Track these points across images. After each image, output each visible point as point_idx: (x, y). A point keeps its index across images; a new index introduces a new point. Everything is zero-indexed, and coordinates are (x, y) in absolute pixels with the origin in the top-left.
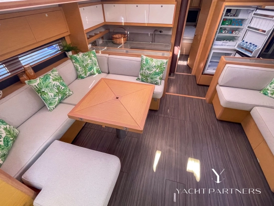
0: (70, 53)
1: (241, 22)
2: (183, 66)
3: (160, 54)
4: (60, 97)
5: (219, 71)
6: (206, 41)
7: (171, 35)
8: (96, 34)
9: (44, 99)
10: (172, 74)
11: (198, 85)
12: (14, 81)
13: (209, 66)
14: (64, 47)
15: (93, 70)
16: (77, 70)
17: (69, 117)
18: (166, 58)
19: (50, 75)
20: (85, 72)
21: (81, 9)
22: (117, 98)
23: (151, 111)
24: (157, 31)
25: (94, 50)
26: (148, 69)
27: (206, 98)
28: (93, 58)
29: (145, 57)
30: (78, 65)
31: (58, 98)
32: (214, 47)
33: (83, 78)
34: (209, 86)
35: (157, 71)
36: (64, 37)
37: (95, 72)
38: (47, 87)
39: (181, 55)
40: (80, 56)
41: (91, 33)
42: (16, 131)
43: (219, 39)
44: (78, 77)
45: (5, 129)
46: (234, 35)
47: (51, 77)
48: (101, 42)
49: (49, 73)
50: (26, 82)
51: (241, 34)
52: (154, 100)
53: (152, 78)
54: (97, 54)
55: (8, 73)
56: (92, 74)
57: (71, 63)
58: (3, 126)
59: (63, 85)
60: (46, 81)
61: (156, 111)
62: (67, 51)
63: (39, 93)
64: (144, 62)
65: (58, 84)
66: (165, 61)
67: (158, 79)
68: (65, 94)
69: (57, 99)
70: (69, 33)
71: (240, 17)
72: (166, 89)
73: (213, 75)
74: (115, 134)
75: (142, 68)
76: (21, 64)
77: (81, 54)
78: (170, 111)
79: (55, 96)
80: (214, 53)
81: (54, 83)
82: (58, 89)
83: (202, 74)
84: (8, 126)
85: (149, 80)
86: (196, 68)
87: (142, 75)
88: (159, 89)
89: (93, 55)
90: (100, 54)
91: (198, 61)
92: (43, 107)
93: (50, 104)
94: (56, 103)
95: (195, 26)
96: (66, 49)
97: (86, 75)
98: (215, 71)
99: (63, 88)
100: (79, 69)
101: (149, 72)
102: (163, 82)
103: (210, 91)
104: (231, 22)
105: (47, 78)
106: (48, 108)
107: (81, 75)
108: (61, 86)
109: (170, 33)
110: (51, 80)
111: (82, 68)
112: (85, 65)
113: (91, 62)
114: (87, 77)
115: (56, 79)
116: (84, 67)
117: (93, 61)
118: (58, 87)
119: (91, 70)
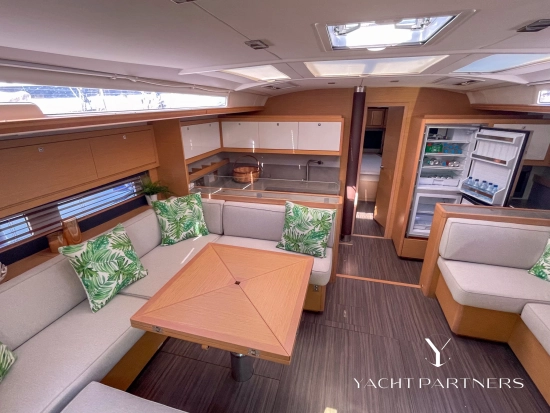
0: (154, 198)
1: (459, 148)
2: (366, 221)
3: (320, 199)
4: (120, 282)
5: (437, 232)
6: (403, 178)
7: (339, 170)
8: (204, 167)
9: (86, 285)
10: (346, 237)
11: (401, 258)
12: (37, 248)
13: (416, 222)
14: (144, 187)
15: (192, 229)
16: (162, 227)
17: (134, 323)
18: (332, 207)
19: (110, 236)
20: (178, 233)
21: (183, 129)
22: (237, 283)
23: (306, 312)
24: (314, 162)
25: (199, 193)
26: (299, 226)
27: (422, 286)
28: (196, 207)
29: (292, 205)
30: (165, 219)
31: (115, 283)
32: (419, 188)
33: (171, 243)
34: (422, 261)
35: (317, 230)
36: (147, 171)
37: (197, 231)
38: (98, 261)
39: (359, 202)
40: (171, 202)
41: (196, 165)
42: (11, 356)
43: (425, 175)
44: (163, 241)
46: (451, 167)
47: (110, 240)
48: (212, 179)
49: (110, 232)
50: (61, 249)
51: (464, 167)
52: (312, 288)
53: (307, 244)
54: (203, 200)
55: (30, 232)
56: (190, 236)
57: (154, 215)
59: (131, 256)
61: (318, 313)
62: (149, 194)
63: (79, 272)
64: (292, 214)
65: (122, 254)
66: (331, 212)
67: (318, 244)
68: (131, 275)
69: (114, 285)
70: (157, 165)
71: (456, 139)
72: (337, 266)
73: (427, 239)
74: (228, 370)
75: (287, 225)
76: (59, 216)
77: (173, 200)
78: (348, 313)
79: (110, 278)
80: (421, 198)
81: (114, 251)
82: (119, 265)
83: (406, 236)
85: (302, 247)
86: (392, 226)
87: (287, 237)
88: (323, 265)
89: (196, 202)
90: (209, 199)
91: (394, 212)
92: (81, 302)
93: (98, 295)
94: (111, 293)
95: (380, 154)
96: (147, 190)
97: (178, 237)
98: (429, 231)
99: (130, 262)
100: (167, 226)
101: (301, 233)
102: (330, 251)
103: (427, 270)
104: (442, 148)
105: (102, 243)
106: (92, 305)
107: (168, 237)
108: (126, 259)
109: (337, 165)
110: (109, 247)
111: (172, 224)
112: (179, 219)
113: (191, 213)
114: (180, 241)
115: (120, 245)
116: (177, 222)
117: (194, 212)
118: (120, 260)
119: (189, 228)
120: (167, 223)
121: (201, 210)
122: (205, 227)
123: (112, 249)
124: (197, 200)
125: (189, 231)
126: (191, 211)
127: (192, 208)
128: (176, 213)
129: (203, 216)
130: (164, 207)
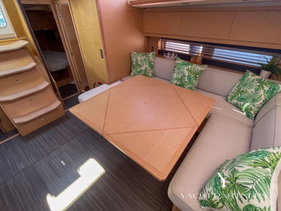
15: (242, 103)
28: (262, 92)
31: (176, 82)
33: (227, 100)
38: (178, 69)
40: (253, 78)
45: (146, 68)
56: (239, 108)
58: (147, 66)
59: (189, 79)
60: (183, 65)
62: (264, 69)
65: (187, 75)
68: (183, 86)
76: (212, 53)
79: (176, 79)
81: (185, 71)
84: (149, 68)
97: (231, 100)
99: (187, 80)
107: (229, 95)
108: (186, 78)
110: (186, 68)
111: (236, 90)
112: (242, 90)
113: (253, 92)
114: (231, 103)
115: (190, 71)
116: (239, 91)
117: (255, 94)
118: (184, 76)
119: (241, 101)
120: (235, 88)
121: (263, 98)
122: (252, 112)
123: (186, 69)
124: (270, 88)
125: (239, 103)
126: (254, 92)
127: (258, 90)
128: (245, 86)
129: (258, 103)
130: (245, 76)
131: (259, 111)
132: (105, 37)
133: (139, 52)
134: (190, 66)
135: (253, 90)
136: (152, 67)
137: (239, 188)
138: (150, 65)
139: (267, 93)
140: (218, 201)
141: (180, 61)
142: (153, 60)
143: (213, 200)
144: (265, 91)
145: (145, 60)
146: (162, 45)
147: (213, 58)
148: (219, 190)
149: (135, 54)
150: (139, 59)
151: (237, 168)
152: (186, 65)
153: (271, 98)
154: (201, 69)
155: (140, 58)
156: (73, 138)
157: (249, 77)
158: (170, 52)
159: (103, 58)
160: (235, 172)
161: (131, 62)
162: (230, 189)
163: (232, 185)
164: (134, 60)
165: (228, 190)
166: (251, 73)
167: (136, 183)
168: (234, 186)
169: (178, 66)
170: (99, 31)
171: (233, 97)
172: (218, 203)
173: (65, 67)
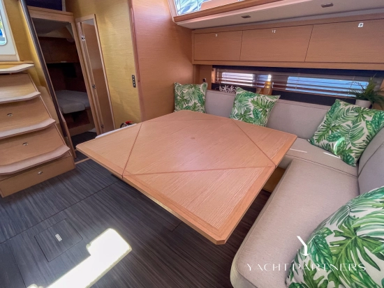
15: (335, 143)
28: (363, 124)
33: (311, 142)
37: (335, 149)
40: (346, 107)
45: (195, 103)
56: (330, 150)
58: (196, 101)
59: (256, 114)
60: (246, 96)
65: (252, 108)
79: (237, 115)
81: (250, 103)
82: (245, 112)
84: (199, 104)
89: (370, 119)
97: (318, 141)
99: (252, 116)
107: (314, 135)
108: (252, 112)
110: (250, 100)
111: (324, 126)
112: (333, 125)
113: (349, 126)
114: (318, 146)
115: (257, 103)
116: (329, 127)
117: (354, 127)
118: (248, 110)
119: (333, 141)
120: (323, 123)
121: (366, 132)
122: (352, 155)
123: (250, 102)
124: (374, 117)
125: (331, 143)
126: (351, 125)
127: (357, 122)
128: (336, 119)
129: (360, 140)
130: (335, 107)
131: (362, 153)
132: (140, 58)
133: (185, 83)
134: (256, 97)
135: (350, 123)
136: (203, 103)
137: (365, 243)
138: (200, 100)
139: (371, 125)
140: (326, 278)
141: (241, 92)
142: (204, 93)
143: (316, 278)
144: (367, 122)
145: (194, 93)
146: (216, 77)
147: (287, 89)
148: (324, 257)
149: (180, 86)
150: (185, 92)
151: (352, 215)
152: (250, 96)
153: (379, 131)
154: (272, 100)
155: (187, 90)
156: (81, 200)
157: (341, 107)
158: (227, 85)
159: (135, 87)
160: (351, 221)
161: (174, 97)
162: (346, 249)
163: (350, 241)
164: (179, 94)
165: (343, 252)
166: (342, 103)
167: (176, 269)
168: (355, 243)
169: (239, 98)
170: (131, 51)
171: (321, 136)
172: (326, 282)
173: (83, 109)
